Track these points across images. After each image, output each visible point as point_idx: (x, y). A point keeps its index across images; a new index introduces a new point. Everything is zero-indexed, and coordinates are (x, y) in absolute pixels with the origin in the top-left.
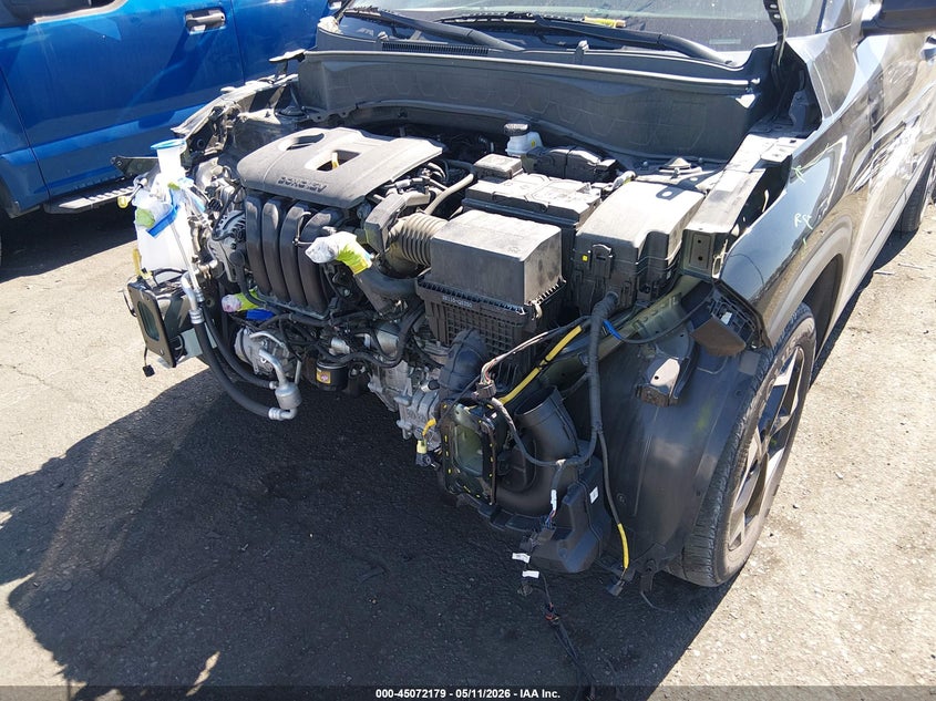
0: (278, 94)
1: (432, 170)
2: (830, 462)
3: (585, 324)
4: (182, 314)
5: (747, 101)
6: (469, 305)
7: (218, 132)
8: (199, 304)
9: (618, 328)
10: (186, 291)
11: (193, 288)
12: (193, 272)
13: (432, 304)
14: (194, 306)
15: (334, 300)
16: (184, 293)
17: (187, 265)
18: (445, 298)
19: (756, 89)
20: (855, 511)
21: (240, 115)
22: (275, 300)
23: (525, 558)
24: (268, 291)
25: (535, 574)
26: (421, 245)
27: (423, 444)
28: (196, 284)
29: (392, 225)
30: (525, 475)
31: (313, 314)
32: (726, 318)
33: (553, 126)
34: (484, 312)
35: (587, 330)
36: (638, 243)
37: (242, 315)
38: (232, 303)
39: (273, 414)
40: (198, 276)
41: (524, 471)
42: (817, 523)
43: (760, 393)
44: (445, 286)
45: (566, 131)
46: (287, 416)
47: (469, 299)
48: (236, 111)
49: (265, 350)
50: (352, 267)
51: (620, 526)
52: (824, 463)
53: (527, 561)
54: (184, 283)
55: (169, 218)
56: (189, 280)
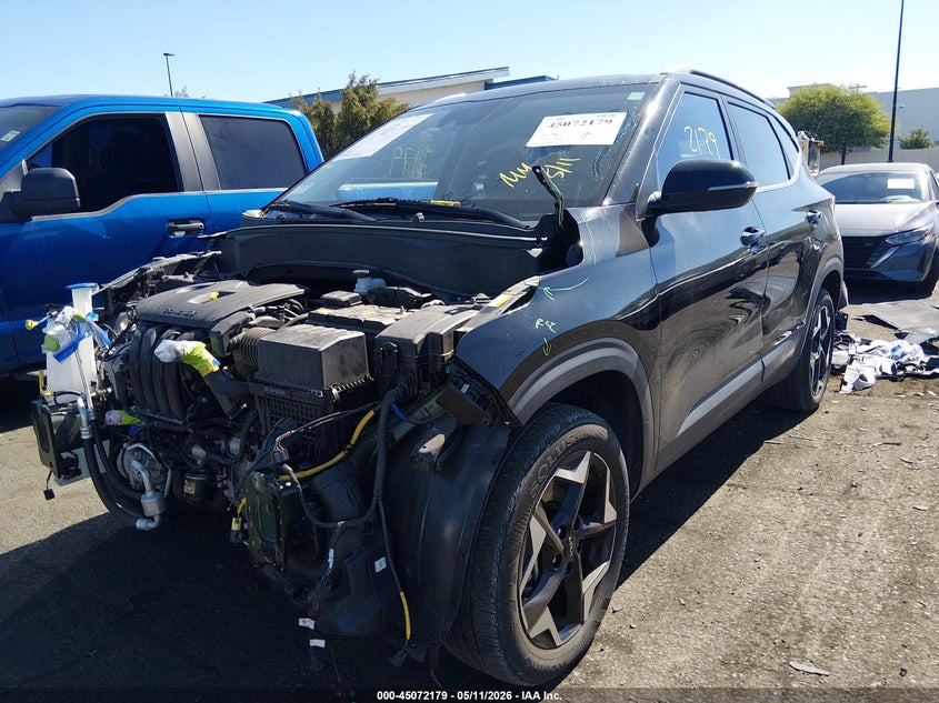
0: (202, 263)
1: (292, 303)
2: (677, 591)
3: (377, 408)
4: (73, 431)
5: (536, 252)
6: (282, 393)
7: (142, 289)
8: (90, 422)
9: (408, 415)
10: (81, 411)
11: (87, 407)
12: (91, 395)
13: (259, 397)
14: (84, 424)
15: (192, 406)
16: (78, 413)
17: (85, 386)
18: (266, 389)
19: (544, 245)
20: (688, 632)
21: (163, 277)
22: (148, 412)
23: (309, 623)
24: (143, 405)
25: (321, 643)
26: (252, 347)
27: (237, 522)
28: (91, 405)
29: (235, 334)
30: (316, 543)
31: (176, 421)
32: (465, 388)
33: (395, 274)
34: (294, 398)
35: (377, 414)
36: (418, 339)
37: (126, 428)
38: (114, 417)
39: (140, 524)
40: (93, 398)
41: (316, 538)
42: (649, 640)
43: (530, 474)
44: (268, 380)
45: (403, 277)
46: (152, 525)
47: (284, 388)
48: (160, 274)
49: (137, 460)
50: (200, 370)
51: (402, 594)
52: (671, 592)
53: (312, 627)
54: (81, 403)
55: (73, 347)
56: (85, 401)
